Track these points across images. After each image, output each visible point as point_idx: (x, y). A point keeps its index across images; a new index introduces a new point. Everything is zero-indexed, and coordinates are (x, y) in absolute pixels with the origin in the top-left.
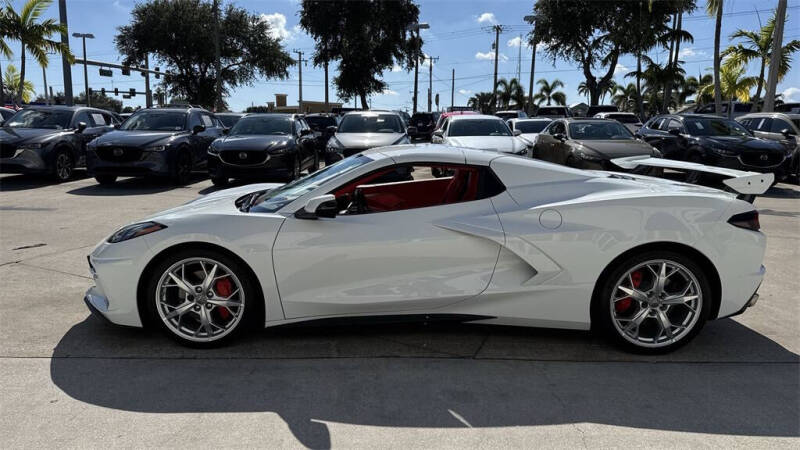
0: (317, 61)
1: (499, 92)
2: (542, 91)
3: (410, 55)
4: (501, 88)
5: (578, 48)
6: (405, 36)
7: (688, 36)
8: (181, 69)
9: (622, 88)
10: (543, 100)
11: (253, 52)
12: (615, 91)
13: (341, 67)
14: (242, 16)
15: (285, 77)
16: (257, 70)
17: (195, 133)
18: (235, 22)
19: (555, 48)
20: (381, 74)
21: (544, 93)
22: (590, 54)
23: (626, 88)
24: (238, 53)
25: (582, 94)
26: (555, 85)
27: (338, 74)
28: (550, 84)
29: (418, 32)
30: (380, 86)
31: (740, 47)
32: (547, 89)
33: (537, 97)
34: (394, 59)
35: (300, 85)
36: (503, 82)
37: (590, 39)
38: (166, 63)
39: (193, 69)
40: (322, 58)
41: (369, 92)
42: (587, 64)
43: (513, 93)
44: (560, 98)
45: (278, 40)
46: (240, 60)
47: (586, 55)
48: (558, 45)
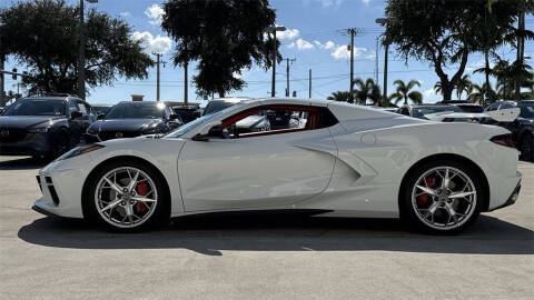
0: (177, 61)
1: (356, 91)
2: (398, 90)
3: (268, 54)
5: (429, 48)
6: (262, 38)
7: (531, 35)
8: (41, 69)
9: (477, 87)
10: (400, 98)
11: (114, 54)
12: (471, 89)
13: (200, 67)
14: (104, 19)
15: (144, 77)
16: (116, 70)
17: (73, 118)
18: (98, 25)
19: (406, 48)
20: (240, 73)
21: (401, 93)
22: (440, 53)
23: (481, 86)
24: (98, 54)
26: (410, 85)
27: (197, 73)
28: (406, 84)
29: (275, 34)
30: (238, 84)
32: (403, 88)
33: (394, 96)
34: (252, 58)
35: (158, 86)
36: (359, 81)
37: (441, 39)
38: (26, 64)
39: (52, 70)
40: (182, 58)
41: (228, 89)
43: (370, 92)
44: (416, 97)
45: (138, 42)
46: (100, 60)
47: (437, 54)
48: (410, 45)
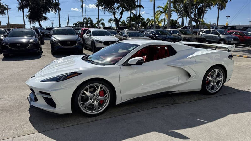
1: (85, 22)
2: (98, 21)
3: (55, 8)
4: (85, 20)
5: (111, 9)
7: (142, 7)
13: (29, 11)
15: (4, 14)
20: (46, 14)
21: (98, 23)
22: (115, 11)
23: (122, 22)
25: (109, 23)
26: (101, 20)
27: (28, 14)
29: (58, 1)
30: (46, 19)
31: (160, 11)
33: (96, 24)
34: (50, 9)
35: (8, 18)
36: (86, 18)
40: (21, 8)
41: (42, 20)
42: (114, 13)
43: (89, 22)
44: (103, 24)
48: (106, 7)
